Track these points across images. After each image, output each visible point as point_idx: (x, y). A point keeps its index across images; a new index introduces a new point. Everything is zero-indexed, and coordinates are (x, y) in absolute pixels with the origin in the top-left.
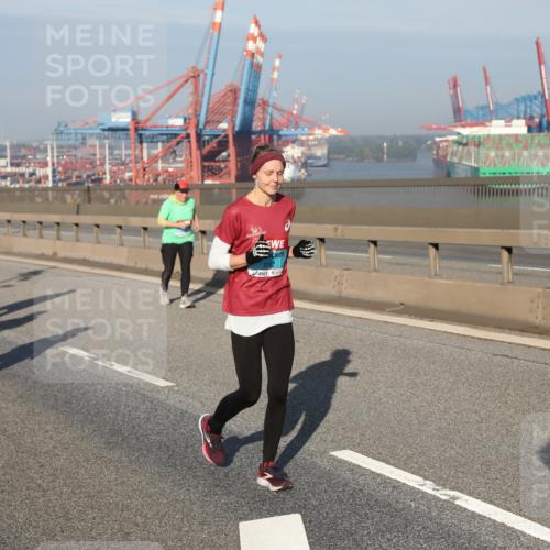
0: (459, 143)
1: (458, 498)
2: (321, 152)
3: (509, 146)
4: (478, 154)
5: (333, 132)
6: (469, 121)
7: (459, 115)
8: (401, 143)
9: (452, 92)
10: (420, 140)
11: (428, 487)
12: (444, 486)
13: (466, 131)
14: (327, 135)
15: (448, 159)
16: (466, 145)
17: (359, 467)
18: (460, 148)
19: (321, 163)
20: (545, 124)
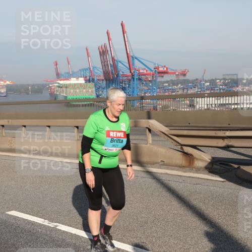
0: (59, 87)
1: (56, 226)
2: (3, 91)
3: (78, 88)
4: (66, 91)
5: (8, 83)
6: (62, 78)
7: (58, 76)
8: (36, 87)
9: (55, 67)
10: (44, 86)
11: (46, 223)
12: (52, 222)
13: (61, 82)
14: (5, 84)
15: (55, 93)
16: (62, 87)
17: (18, 217)
18: (60, 89)
19: (3, 95)
20: (91, 79)
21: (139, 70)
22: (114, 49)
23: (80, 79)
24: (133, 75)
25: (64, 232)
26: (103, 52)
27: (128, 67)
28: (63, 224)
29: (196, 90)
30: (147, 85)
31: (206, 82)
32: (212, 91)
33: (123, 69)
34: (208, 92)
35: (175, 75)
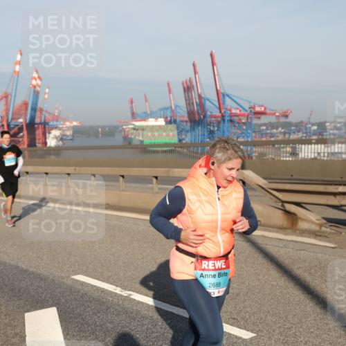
0: (134, 129)
1: (131, 295)
2: (69, 133)
3: (157, 130)
4: (143, 134)
5: (75, 123)
6: (138, 118)
7: (134, 116)
8: (107, 129)
9: (130, 105)
10: (116, 128)
11: (118, 290)
12: (126, 289)
13: (137, 124)
14: (72, 125)
15: (130, 136)
16: (137, 130)
17: (86, 283)
18: (135, 131)
19: (69, 138)
20: (173, 121)
21: (230, 111)
22: (201, 84)
23: (159, 119)
24: (223, 116)
25: (139, 302)
26: (188, 89)
27: (218, 105)
28: (137, 293)
29: (300, 135)
30: (240, 128)
31: (313, 125)
32: (320, 137)
33: (212, 109)
34: (315, 137)
35: (274, 117)
